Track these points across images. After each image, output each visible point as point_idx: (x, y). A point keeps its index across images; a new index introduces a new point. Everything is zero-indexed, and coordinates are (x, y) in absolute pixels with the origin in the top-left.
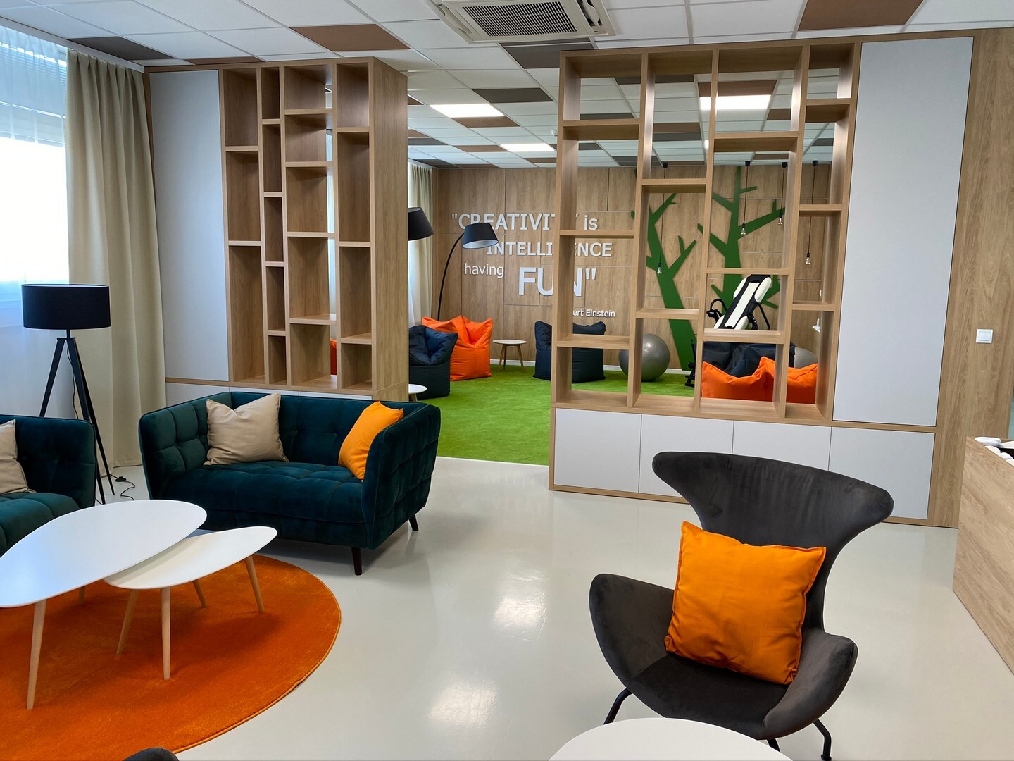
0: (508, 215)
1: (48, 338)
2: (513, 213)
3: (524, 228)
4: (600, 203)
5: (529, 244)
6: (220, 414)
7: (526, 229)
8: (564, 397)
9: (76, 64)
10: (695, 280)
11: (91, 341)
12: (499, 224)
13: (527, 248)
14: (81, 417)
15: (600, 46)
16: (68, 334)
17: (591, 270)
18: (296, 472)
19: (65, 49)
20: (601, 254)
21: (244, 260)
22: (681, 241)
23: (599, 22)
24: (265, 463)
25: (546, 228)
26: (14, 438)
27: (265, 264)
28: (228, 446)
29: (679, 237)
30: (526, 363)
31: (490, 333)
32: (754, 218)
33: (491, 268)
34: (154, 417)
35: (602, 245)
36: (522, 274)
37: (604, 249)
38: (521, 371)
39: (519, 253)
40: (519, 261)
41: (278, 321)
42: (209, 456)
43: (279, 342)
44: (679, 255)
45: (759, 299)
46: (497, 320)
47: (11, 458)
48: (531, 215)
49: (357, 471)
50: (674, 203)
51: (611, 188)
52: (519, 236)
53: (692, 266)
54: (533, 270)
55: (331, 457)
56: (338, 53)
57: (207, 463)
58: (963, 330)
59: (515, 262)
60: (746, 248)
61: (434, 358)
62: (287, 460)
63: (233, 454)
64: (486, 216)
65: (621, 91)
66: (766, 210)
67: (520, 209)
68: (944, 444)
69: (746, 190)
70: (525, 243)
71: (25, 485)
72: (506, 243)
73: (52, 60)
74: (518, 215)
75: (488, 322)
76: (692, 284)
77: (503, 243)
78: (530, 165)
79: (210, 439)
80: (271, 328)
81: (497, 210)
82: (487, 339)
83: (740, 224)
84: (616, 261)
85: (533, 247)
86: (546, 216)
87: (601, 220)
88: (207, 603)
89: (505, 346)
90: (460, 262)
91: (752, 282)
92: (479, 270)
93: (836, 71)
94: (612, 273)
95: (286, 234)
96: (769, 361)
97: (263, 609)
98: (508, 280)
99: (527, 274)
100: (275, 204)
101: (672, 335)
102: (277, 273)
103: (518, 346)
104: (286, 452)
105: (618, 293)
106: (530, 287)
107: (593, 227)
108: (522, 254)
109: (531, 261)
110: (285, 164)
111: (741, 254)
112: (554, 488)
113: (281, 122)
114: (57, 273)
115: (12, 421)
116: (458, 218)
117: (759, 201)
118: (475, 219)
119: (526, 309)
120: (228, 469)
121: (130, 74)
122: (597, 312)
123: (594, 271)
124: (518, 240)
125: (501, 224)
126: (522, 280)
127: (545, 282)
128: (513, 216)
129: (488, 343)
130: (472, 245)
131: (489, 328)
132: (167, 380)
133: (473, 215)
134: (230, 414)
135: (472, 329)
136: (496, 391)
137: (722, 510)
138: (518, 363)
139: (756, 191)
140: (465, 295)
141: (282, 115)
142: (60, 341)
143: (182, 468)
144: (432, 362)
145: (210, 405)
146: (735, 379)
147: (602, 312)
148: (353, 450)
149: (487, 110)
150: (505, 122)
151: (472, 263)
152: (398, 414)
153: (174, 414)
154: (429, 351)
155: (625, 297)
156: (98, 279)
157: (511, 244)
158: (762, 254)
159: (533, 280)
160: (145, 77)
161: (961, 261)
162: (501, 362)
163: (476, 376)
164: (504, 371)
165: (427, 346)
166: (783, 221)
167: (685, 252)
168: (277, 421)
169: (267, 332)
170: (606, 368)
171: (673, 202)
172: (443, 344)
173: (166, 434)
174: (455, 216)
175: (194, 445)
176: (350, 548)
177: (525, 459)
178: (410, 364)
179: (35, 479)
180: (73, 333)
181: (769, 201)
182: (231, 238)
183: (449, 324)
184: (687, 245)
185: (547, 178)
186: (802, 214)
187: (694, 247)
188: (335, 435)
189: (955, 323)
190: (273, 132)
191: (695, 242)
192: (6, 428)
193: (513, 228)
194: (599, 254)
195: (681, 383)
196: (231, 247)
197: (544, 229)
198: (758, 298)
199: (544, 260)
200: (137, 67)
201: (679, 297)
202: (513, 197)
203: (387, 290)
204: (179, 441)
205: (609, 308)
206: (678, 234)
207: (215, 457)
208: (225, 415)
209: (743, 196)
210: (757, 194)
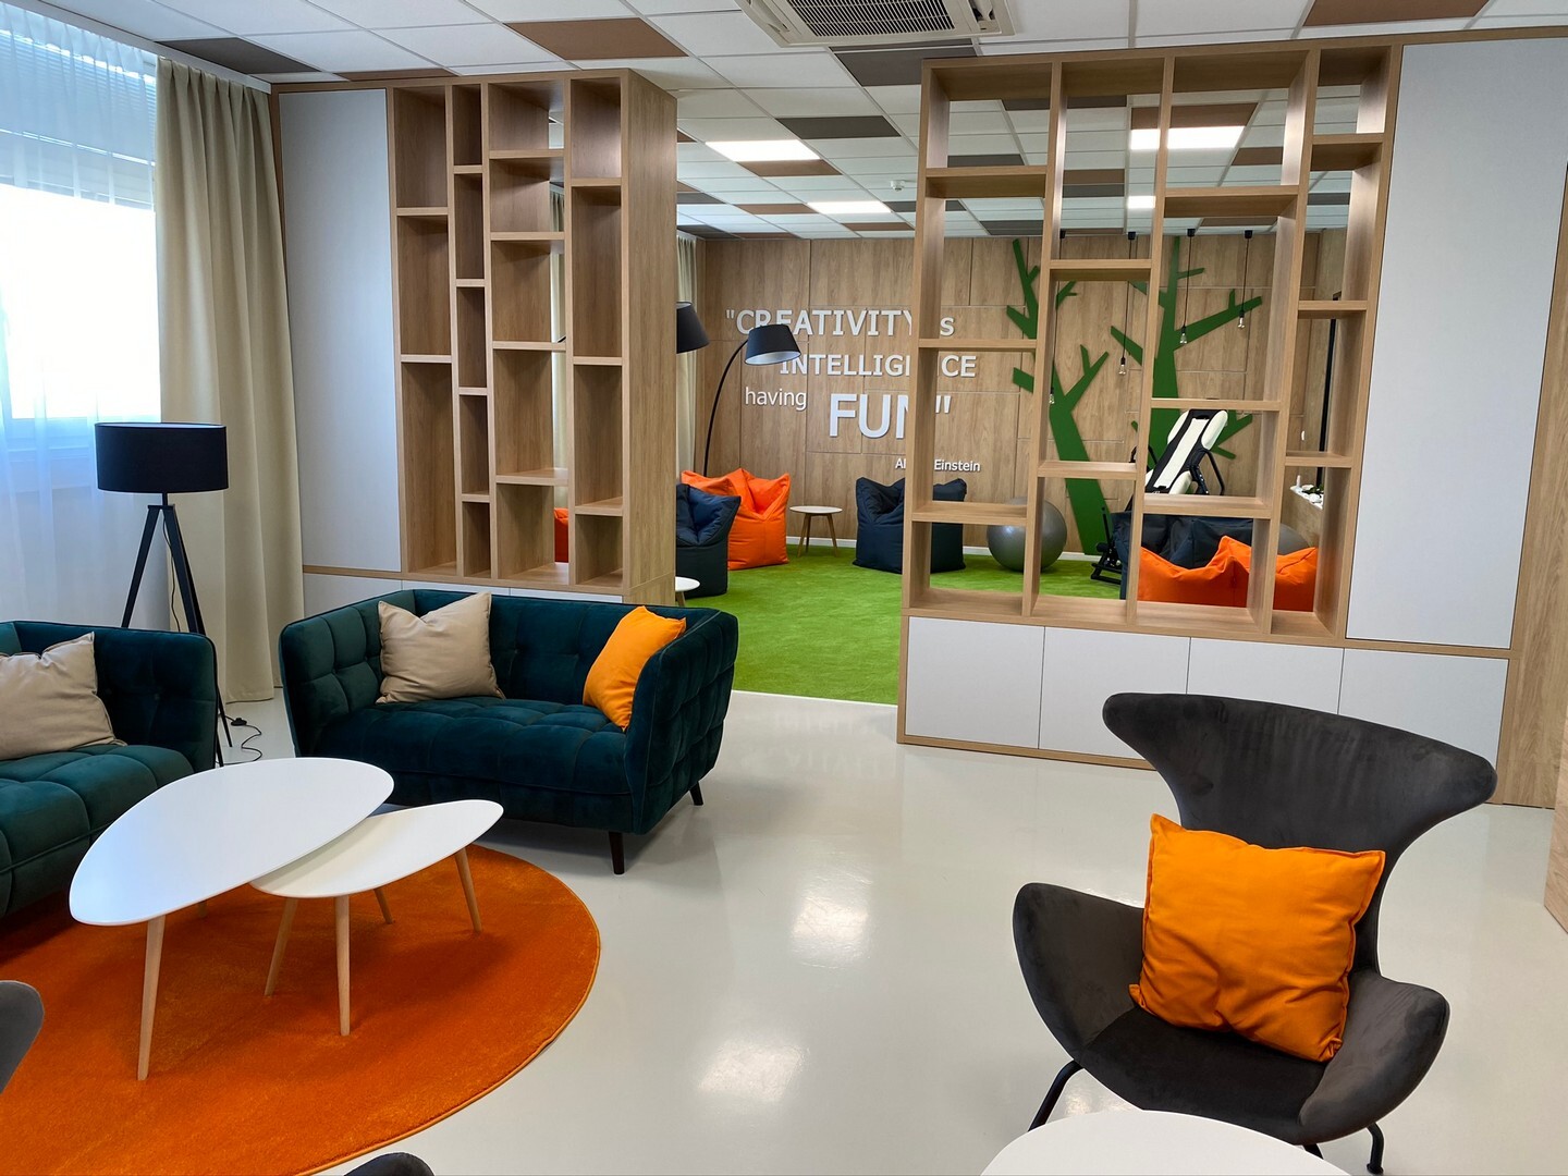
0: (814, 312)
1: (134, 506)
2: (822, 309)
3: (838, 332)
4: (958, 294)
5: (847, 357)
6: (398, 621)
7: (842, 333)
8: (921, 598)
9: (170, 80)
10: (1106, 414)
11: (197, 510)
12: (799, 325)
13: (842, 364)
14: (185, 628)
15: (987, 51)
16: (165, 499)
17: (942, 398)
18: (520, 715)
19: (154, 57)
20: (960, 373)
21: (425, 384)
22: (1084, 352)
23: (991, 14)
24: (469, 699)
25: (873, 332)
26: (92, 661)
27: (458, 391)
28: (413, 674)
29: (1082, 347)
30: (841, 542)
31: (787, 496)
32: (1200, 319)
33: (786, 394)
34: (301, 629)
35: (960, 359)
36: (834, 405)
37: (964, 365)
38: (834, 554)
39: (830, 372)
40: (831, 384)
41: (479, 480)
42: (384, 689)
43: (479, 513)
44: (1082, 374)
45: (1208, 444)
46: (794, 476)
47: (90, 692)
48: (849, 313)
49: (614, 714)
50: (1075, 294)
51: (975, 270)
52: (831, 345)
53: (1101, 391)
54: (853, 397)
55: (572, 692)
56: (573, 62)
57: (382, 700)
58: (1557, 498)
59: (824, 385)
60: (1186, 364)
61: (704, 535)
62: (502, 696)
63: (421, 687)
64: (780, 313)
65: (1008, 119)
66: (1219, 305)
67: (832, 303)
68: (1522, 677)
69: (1189, 274)
70: (840, 356)
71: (110, 733)
72: (811, 356)
73: (135, 76)
74: (829, 313)
75: (782, 480)
76: (1101, 419)
77: (805, 356)
78: (851, 234)
79: (386, 663)
80: (467, 489)
81: (797, 303)
82: (781, 506)
83: (1179, 325)
84: (981, 385)
85: (853, 365)
86: (874, 313)
87: (960, 320)
88: (393, 917)
89: (809, 516)
90: (738, 384)
91: (1197, 418)
92: (768, 398)
93: (1357, 89)
94: (977, 402)
95: (491, 345)
96: (1234, 543)
97: (480, 927)
98: (813, 414)
99: (843, 405)
100: (473, 298)
101: (1069, 500)
102: (476, 406)
103: (829, 515)
104: (500, 682)
105: (985, 433)
106: (847, 424)
107: (948, 330)
108: (834, 373)
109: (850, 384)
110: (489, 237)
111: (1179, 374)
112: (905, 739)
113: (483, 169)
114: (143, 407)
115: (89, 635)
116: (736, 317)
117: (1208, 291)
118: (762, 319)
119: (840, 460)
120: (414, 709)
121: (249, 96)
122: (952, 464)
123: (947, 399)
124: (829, 351)
125: (803, 326)
126: (835, 413)
127: (871, 415)
128: (822, 313)
129: (784, 511)
130: (760, 359)
131: (785, 489)
132: (306, 569)
133: (759, 313)
134: (415, 625)
135: (758, 490)
136: (797, 586)
137: (1212, 785)
138: (827, 542)
139: (1203, 275)
140: (746, 437)
141: (486, 161)
142: (153, 510)
143: (343, 708)
144: (701, 542)
145: (385, 610)
146: (1184, 572)
147: (960, 464)
148: (607, 682)
149: (795, 150)
150: (821, 168)
151: (758, 387)
152: (678, 627)
153: (331, 623)
154: (695, 525)
155: (995, 441)
156: (204, 414)
157: (817, 357)
158: (1212, 374)
159: (852, 414)
160: (272, 100)
161: (1556, 390)
162: (802, 540)
163: (765, 562)
164: (807, 554)
165: (692, 516)
166: (1248, 324)
167: (1090, 371)
168: (487, 636)
169: (461, 497)
170: (967, 550)
171: (1072, 291)
172: (719, 513)
173: (319, 655)
174: (730, 313)
175: (360, 673)
176: (607, 832)
177: (856, 694)
178: (677, 546)
179: (126, 723)
180: (173, 498)
181: (1225, 290)
182: (404, 351)
183: (724, 482)
184: (1093, 360)
185: (875, 255)
186: (1302, 314)
187: (1104, 366)
188: (577, 656)
189: (1544, 488)
190: (471, 185)
191: (1106, 355)
192: (81, 645)
193: (821, 332)
194: (956, 373)
195: (1084, 575)
196: (404, 364)
197: (869, 333)
198: (1207, 442)
199: (871, 382)
200: (259, 84)
201: (1081, 441)
202: (822, 283)
203: (645, 433)
204: (339, 667)
205: (970, 457)
206: (1080, 342)
207: (393, 690)
208: (410, 625)
209: (1182, 282)
210: (1205, 280)
